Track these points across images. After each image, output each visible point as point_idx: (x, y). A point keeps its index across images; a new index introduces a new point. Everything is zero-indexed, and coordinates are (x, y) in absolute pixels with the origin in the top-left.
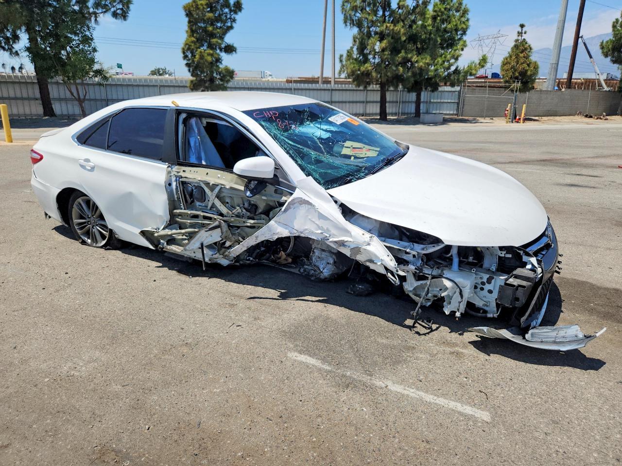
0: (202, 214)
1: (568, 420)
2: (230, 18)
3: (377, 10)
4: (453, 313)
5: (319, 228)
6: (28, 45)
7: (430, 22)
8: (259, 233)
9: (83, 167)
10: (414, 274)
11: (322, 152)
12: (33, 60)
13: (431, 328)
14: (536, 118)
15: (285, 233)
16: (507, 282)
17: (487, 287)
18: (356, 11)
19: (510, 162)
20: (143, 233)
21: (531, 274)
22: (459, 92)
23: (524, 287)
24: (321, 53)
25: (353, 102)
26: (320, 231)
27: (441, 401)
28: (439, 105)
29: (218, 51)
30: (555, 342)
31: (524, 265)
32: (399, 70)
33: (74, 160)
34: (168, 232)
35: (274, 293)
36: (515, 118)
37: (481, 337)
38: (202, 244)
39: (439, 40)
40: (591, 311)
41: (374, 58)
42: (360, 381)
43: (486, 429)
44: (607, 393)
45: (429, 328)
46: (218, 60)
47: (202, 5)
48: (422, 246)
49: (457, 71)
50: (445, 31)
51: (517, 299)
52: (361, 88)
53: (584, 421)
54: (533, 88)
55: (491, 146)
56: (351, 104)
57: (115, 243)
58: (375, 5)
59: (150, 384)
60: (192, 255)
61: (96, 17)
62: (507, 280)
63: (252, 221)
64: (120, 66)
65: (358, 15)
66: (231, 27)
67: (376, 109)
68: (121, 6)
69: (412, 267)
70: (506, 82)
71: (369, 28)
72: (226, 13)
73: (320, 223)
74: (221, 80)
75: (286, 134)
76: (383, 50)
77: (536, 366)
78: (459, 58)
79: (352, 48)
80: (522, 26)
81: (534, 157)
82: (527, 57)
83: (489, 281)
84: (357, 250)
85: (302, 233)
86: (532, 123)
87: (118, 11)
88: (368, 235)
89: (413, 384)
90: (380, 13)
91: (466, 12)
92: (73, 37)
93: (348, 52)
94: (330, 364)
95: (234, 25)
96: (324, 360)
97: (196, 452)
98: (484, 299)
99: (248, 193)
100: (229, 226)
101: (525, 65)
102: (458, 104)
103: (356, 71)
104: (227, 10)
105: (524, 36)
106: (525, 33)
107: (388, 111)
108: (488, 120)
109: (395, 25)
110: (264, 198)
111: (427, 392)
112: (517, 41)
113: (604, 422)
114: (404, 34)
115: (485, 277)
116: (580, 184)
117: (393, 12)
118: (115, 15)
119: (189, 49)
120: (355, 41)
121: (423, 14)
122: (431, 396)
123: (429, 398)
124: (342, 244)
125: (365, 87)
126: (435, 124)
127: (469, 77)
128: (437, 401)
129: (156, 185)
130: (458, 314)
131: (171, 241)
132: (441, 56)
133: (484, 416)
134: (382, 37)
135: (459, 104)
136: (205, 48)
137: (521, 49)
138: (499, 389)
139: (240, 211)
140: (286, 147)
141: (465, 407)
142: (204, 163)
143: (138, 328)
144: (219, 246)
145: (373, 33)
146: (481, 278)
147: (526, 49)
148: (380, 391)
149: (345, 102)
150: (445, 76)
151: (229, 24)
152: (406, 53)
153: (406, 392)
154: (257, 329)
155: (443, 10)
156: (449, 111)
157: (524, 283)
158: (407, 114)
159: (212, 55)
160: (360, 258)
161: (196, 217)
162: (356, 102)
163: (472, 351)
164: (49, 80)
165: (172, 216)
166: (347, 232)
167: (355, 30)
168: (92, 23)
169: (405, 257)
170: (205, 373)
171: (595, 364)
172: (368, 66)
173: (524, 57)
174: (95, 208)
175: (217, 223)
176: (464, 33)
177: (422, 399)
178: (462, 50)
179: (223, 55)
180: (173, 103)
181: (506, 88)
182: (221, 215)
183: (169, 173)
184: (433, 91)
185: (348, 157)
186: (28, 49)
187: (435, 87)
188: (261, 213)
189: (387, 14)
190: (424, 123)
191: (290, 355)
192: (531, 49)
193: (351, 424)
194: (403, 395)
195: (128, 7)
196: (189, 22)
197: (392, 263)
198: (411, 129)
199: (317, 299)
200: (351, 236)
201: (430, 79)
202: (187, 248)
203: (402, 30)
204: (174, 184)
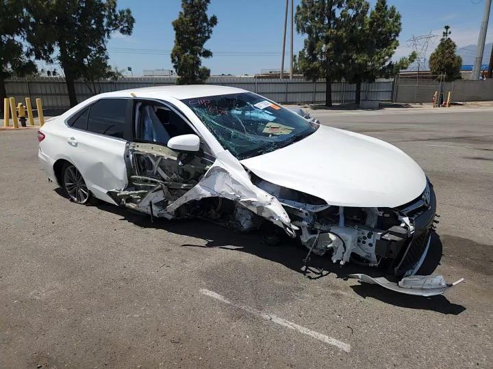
0: (149, 179)
1: (417, 355)
2: (208, 30)
3: (324, 20)
4: (338, 261)
5: (233, 190)
6: (59, 55)
7: (368, 27)
8: (187, 194)
9: (70, 143)
10: (308, 229)
11: (243, 131)
12: (63, 66)
13: (321, 273)
14: (461, 103)
15: (208, 194)
16: (383, 237)
17: (368, 241)
18: (307, 21)
19: (428, 140)
20: (110, 193)
21: (404, 231)
22: (394, 82)
23: (396, 241)
24: (282, 55)
25: (304, 92)
26: (233, 193)
27: (313, 334)
28: (375, 93)
29: (198, 55)
30: (422, 289)
31: (399, 223)
32: (341, 66)
33: (65, 139)
34: (127, 193)
35: (203, 242)
36: (441, 102)
37: (362, 283)
38: (151, 202)
39: (375, 40)
40: (465, 265)
41: (321, 57)
42: (251, 314)
43: (344, 359)
44: (460, 334)
45: (319, 274)
46: (199, 63)
47: (186, 21)
48: (313, 206)
49: (391, 65)
50: (381, 33)
51: (391, 252)
52: (311, 81)
53: (432, 356)
54: (460, 78)
55: (415, 126)
56: (303, 94)
57: (93, 201)
58: (322, 15)
59: (88, 308)
60: (145, 211)
61: (108, 33)
62: (382, 235)
63: (185, 185)
64: (130, 69)
65: (308, 23)
66: (209, 37)
67: (323, 97)
68: (127, 25)
69: (305, 223)
70: (434, 73)
71: (317, 34)
72: (205, 26)
73: (234, 186)
74: (200, 78)
75: (214, 117)
76: (329, 50)
77: (402, 308)
78: (393, 55)
79: (303, 50)
80: (447, 28)
81: (451, 135)
82: (452, 53)
83: (369, 236)
84: (261, 208)
85: (220, 194)
86: (457, 107)
87: (125, 28)
88: (270, 197)
89: (293, 318)
90: (327, 21)
91: (398, 17)
92: (92, 48)
93: (300, 53)
94: (230, 299)
95: (211, 35)
96: (226, 296)
97: (106, 363)
98: (366, 251)
99: (180, 163)
100: (169, 189)
101: (450, 59)
102: (392, 92)
103: (306, 67)
104: (205, 24)
105: (449, 36)
106: (450, 33)
107: (332, 99)
108: (418, 105)
109: (338, 31)
110: (192, 166)
111: (303, 326)
112: (442, 40)
113: (449, 358)
114: (346, 37)
115: (366, 233)
116: (486, 157)
117: (337, 21)
118: (122, 31)
119: (176, 54)
120: (306, 44)
121: (362, 21)
122: (305, 329)
123: (303, 330)
124: (250, 203)
125: (314, 80)
126: (373, 109)
127: (400, 71)
128: (309, 333)
129: (118, 157)
130: (342, 263)
131: (129, 199)
132: (377, 54)
133: (346, 347)
134: (327, 40)
135: (394, 92)
136: (188, 53)
137: (447, 46)
138: (364, 326)
139: (176, 177)
140: (211, 127)
141: (332, 339)
142: (155, 141)
143: (93, 266)
144: (163, 205)
145: (320, 38)
146: (363, 233)
147: (451, 46)
148: (265, 323)
149: (298, 93)
150: (381, 70)
151: (207, 35)
152: (347, 52)
153: (286, 325)
154: (182, 269)
155: (378, 16)
156: (384, 97)
157: (397, 238)
158: (350, 101)
159: (193, 59)
160: (264, 215)
161: (146, 181)
162: (307, 92)
163: (352, 293)
164: (75, 81)
165: (130, 180)
166: (253, 194)
167: (306, 36)
168: (106, 38)
169: (300, 215)
170: (132, 301)
171: (456, 309)
172: (316, 64)
173: (449, 53)
174: (79, 175)
175: (160, 186)
176: (397, 35)
177: (296, 331)
178: (395, 48)
179: (202, 58)
180: (132, 94)
181: (434, 78)
182: (163, 180)
183: (127, 147)
184: (370, 82)
185: (267, 135)
186: (59, 58)
187: (372, 80)
188: (192, 179)
189: (332, 22)
190: (363, 109)
191: (201, 291)
192: (455, 46)
193: (233, 348)
194: (282, 327)
195: (132, 25)
196: (177, 34)
197: (286, 220)
198: (351, 113)
199: (236, 247)
200: (256, 197)
201: (367, 73)
202: (140, 205)
203: (344, 34)
204: (131, 156)
